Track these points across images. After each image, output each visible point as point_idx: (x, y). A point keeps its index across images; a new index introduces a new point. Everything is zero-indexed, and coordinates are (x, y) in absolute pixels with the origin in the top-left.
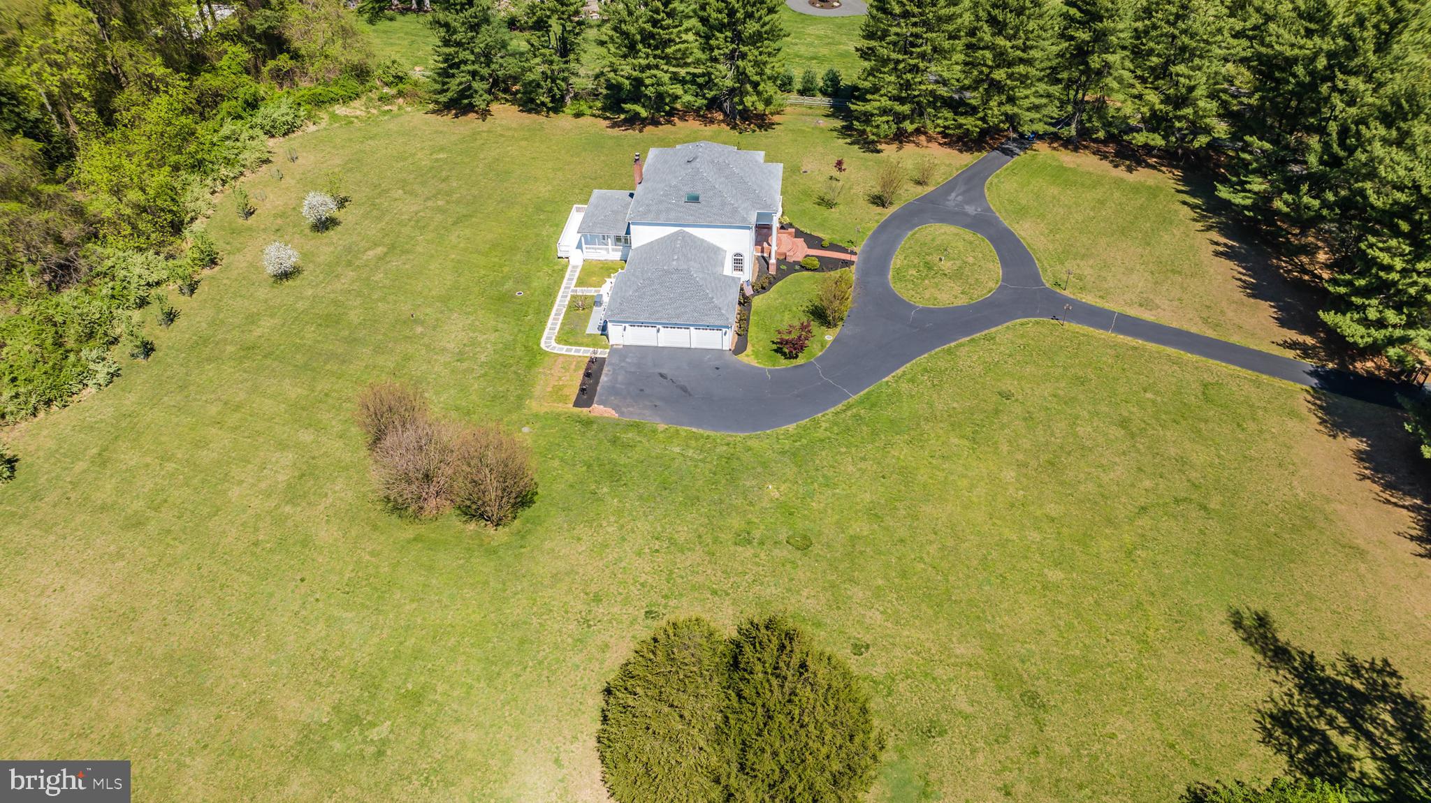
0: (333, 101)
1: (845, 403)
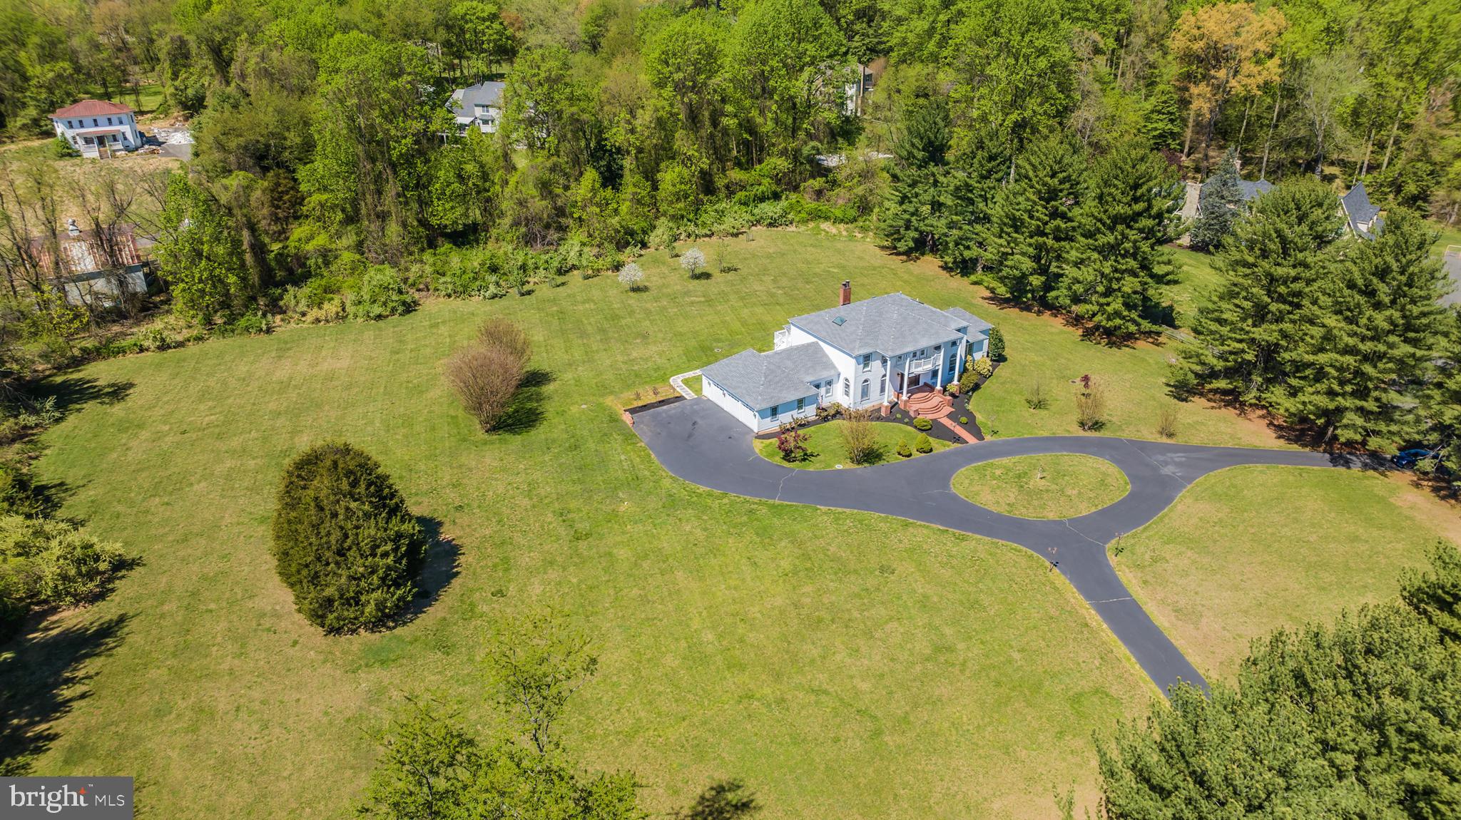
1: (764, 500)
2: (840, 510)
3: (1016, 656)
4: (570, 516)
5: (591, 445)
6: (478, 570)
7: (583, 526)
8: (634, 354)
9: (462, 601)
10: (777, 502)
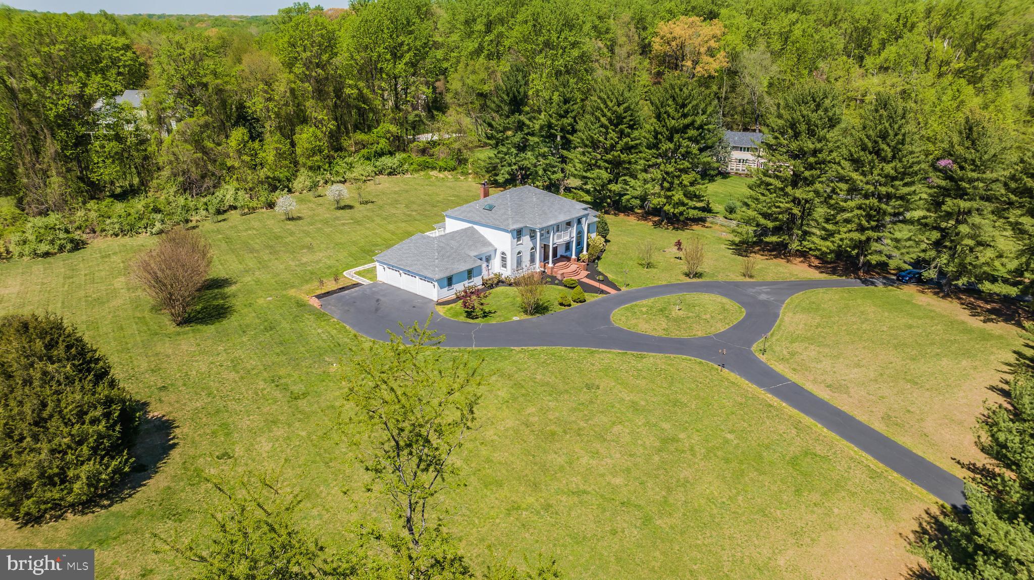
0: (433, 168)
1: (462, 348)
2: (531, 348)
3: (729, 436)
4: (283, 381)
5: (285, 325)
6: (197, 438)
7: (298, 388)
8: (304, 260)
9: (185, 468)
10: (475, 348)
